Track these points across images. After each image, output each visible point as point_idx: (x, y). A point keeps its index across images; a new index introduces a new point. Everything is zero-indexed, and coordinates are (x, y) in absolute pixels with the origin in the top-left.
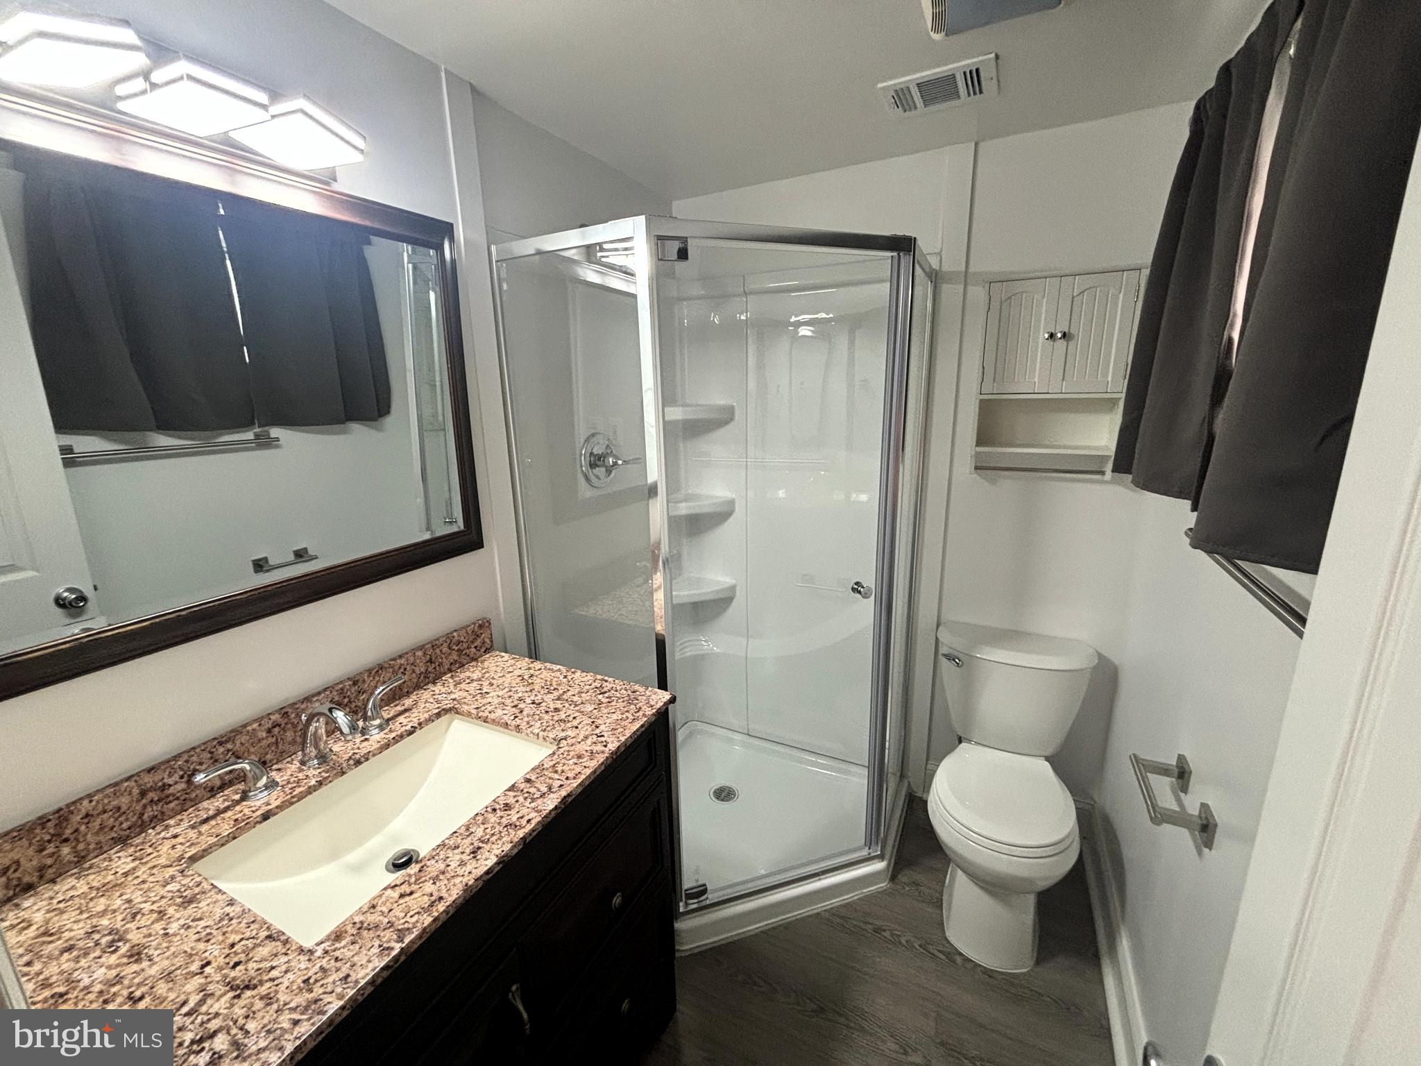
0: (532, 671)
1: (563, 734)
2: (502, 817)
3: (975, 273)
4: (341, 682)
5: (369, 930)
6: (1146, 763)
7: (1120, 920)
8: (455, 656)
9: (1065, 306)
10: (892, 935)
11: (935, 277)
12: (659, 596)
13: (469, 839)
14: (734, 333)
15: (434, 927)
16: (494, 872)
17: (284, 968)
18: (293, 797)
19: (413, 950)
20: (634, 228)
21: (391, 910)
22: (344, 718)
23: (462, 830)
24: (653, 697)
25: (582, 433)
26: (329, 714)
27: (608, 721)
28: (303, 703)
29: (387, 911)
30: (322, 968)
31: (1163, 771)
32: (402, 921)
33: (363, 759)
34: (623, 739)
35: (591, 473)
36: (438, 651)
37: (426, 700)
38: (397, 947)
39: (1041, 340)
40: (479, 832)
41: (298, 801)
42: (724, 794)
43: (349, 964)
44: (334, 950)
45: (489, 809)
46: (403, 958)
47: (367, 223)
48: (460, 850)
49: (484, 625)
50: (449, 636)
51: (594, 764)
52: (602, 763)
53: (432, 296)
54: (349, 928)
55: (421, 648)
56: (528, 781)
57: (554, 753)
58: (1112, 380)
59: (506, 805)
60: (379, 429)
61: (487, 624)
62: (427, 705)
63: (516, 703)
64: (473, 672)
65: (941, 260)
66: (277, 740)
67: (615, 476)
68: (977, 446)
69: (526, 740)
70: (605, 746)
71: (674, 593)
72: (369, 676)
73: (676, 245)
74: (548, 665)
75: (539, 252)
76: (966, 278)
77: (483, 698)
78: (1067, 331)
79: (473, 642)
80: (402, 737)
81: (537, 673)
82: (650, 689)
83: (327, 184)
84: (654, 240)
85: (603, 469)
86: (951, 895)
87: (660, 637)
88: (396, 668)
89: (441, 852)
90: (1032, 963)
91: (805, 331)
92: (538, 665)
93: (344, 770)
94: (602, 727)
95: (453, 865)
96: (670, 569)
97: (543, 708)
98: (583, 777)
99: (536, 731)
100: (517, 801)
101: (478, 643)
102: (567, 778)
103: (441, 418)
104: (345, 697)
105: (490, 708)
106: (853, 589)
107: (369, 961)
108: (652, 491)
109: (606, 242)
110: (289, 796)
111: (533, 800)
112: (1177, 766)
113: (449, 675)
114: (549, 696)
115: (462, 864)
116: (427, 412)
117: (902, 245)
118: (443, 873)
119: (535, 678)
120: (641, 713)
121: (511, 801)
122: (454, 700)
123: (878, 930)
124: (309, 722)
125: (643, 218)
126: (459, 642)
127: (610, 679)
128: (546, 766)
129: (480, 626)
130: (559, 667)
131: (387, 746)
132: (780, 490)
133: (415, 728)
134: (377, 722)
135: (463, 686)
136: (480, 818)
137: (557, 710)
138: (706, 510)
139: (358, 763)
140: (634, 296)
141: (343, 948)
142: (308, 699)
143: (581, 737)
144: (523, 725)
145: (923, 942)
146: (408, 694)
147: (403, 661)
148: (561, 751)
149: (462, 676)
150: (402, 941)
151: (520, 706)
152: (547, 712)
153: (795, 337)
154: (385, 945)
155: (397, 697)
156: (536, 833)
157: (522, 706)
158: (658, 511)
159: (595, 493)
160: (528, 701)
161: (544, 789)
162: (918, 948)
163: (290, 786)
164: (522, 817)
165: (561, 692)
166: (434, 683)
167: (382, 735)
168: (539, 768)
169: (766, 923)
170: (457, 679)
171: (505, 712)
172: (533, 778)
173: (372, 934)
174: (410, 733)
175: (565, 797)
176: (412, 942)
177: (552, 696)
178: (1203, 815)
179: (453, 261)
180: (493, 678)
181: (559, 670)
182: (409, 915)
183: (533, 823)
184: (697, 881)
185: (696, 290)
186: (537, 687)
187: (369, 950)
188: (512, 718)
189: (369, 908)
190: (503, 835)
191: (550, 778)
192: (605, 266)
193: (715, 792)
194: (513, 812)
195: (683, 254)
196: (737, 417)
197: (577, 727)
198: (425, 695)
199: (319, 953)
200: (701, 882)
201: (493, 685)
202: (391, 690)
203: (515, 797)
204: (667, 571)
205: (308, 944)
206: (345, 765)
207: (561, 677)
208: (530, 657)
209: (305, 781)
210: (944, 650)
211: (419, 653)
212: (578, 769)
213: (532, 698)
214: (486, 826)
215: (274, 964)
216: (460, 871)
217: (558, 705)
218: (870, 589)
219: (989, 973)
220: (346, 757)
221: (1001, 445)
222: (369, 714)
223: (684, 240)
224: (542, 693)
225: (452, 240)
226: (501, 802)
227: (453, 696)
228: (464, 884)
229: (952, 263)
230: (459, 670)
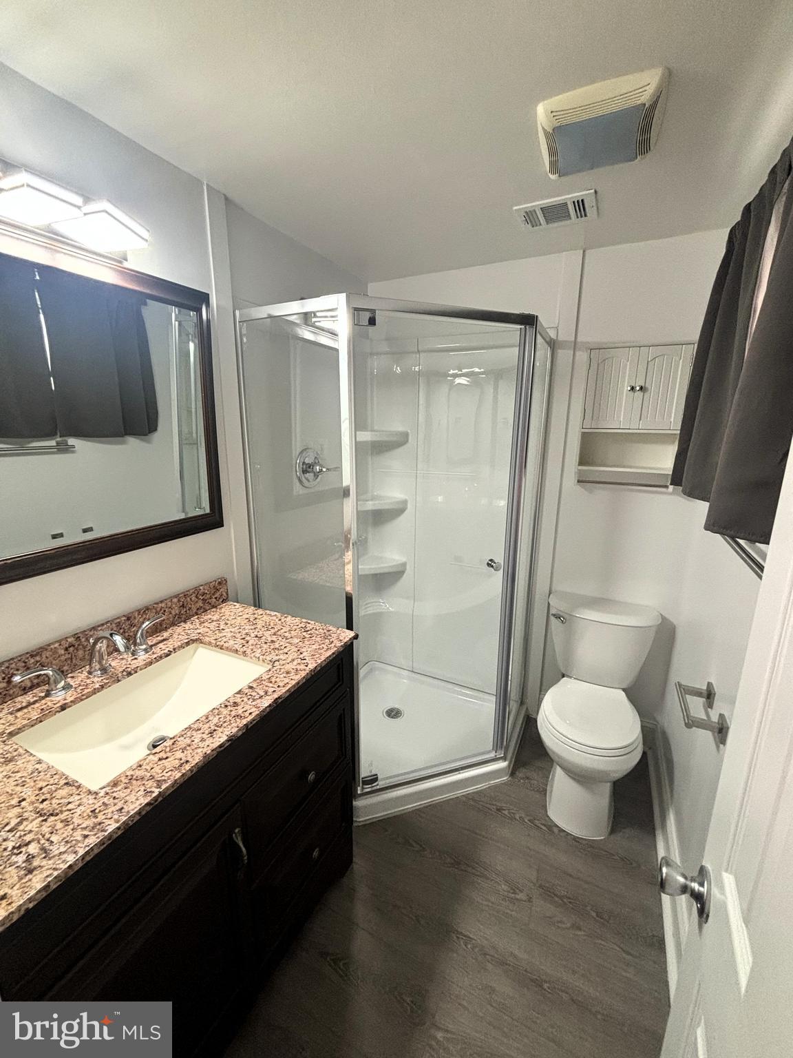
0: (256, 616)
1: (277, 658)
2: (231, 711)
3: (581, 342)
4: (118, 618)
5: (137, 780)
6: (686, 688)
7: (670, 801)
8: (200, 604)
9: (642, 368)
10: (509, 813)
11: (553, 344)
12: (349, 568)
13: (208, 724)
14: (410, 379)
15: (182, 780)
16: (226, 746)
17: (77, 803)
18: (83, 695)
19: (167, 794)
20: (338, 301)
21: (152, 768)
22: (121, 641)
23: (203, 719)
24: (342, 634)
25: (297, 447)
26: (109, 637)
27: (310, 650)
28: (91, 631)
29: (149, 769)
30: (103, 803)
31: (698, 693)
32: (161, 775)
33: (133, 672)
34: (319, 662)
35: (303, 479)
36: (189, 599)
37: (178, 634)
38: (157, 792)
39: (625, 391)
40: (215, 720)
41: (87, 698)
42: (393, 713)
43: (123, 801)
44: (113, 793)
45: (223, 706)
46: (160, 799)
47: (147, 291)
48: (201, 731)
49: (222, 582)
50: (196, 589)
51: (297, 678)
52: (304, 677)
53: (192, 346)
54: (123, 779)
55: (176, 596)
56: (251, 688)
57: (270, 670)
58: (674, 421)
59: (235, 703)
60: (149, 442)
61: (224, 582)
62: (180, 636)
63: (243, 637)
64: (213, 615)
65: (558, 333)
66: (72, 656)
67: (321, 480)
68: (579, 465)
69: (251, 662)
70: (307, 666)
71: (360, 567)
72: (139, 615)
73: (368, 315)
74: (268, 612)
75: (270, 317)
76: (575, 345)
77: (221, 632)
78: (643, 386)
79: (213, 594)
80: (161, 657)
81: (259, 617)
82: (340, 629)
83: (120, 262)
84: (351, 311)
85: (312, 474)
86: (552, 786)
87: (348, 595)
88: (158, 609)
89: (189, 733)
90: (607, 834)
91: (463, 381)
92: (260, 611)
93: (120, 678)
94: (305, 654)
95: (196, 741)
96: (358, 549)
97: (263, 640)
98: (290, 686)
99: (258, 655)
100: (243, 701)
101: (217, 595)
102: (279, 686)
103: (194, 435)
104: (121, 629)
105: (225, 640)
106: (488, 564)
107: (137, 799)
108: (346, 493)
109: (318, 311)
110: (80, 695)
111: (254, 700)
112: (707, 690)
113: (196, 617)
114: (267, 632)
115: (203, 740)
116: (185, 430)
117: (528, 321)
118: (189, 746)
119: (258, 620)
120: (333, 645)
121: (238, 700)
122: (199, 633)
123: (499, 810)
124: (95, 643)
125: (344, 295)
126: (204, 594)
127: (313, 622)
128: (264, 678)
129: (220, 583)
130: (275, 613)
131: (151, 663)
132: (440, 495)
133: (171, 652)
134: (144, 647)
135: (206, 624)
136: (216, 711)
137: (273, 642)
138: (387, 507)
139: (129, 674)
140: (337, 350)
141: (119, 791)
142: (94, 628)
143: (290, 659)
144: (249, 651)
145: (532, 818)
146: (166, 629)
147: (163, 605)
148: (275, 668)
149: (206, 618)
150: (160, 787)
151: (246, 639)
152: (266, 643)
153: (452, 385)
154: (148, 790)
155: (158, 631)
156: (255, 722)
157: (248, 638)
158: (349, 508)
159: (306, 491)
160: (253, 635)
161: (262, 693)
162: (528, 822)
163: (81, 688)
164: (246, 711)
165: (276, 630)
166: (185, 622)
167: (147, 656)
168: (259, 680)
169: (419, 804)
170: (202, 620)
171: (236, 642)
172: (254, 686)
173: (139, 783)
174: (167, 655)
175: (277, 699)
176: (167, 788)
177: (269, 633)
178: (720, 722)
179: (208, 321)
180: (228, 620)
181: (276, 615)
182: (165, 771)
183: (254, 715)
184: (371, 772)
185: (384, 347)
186: (259, 627)
187: (137, 793)
188: (241, 646)
189: (137, 767)
190: (232, 722)
191: (266, 686)
192: (317, 328)
193: (387, 712)
194: (239, 708)
195: (372, 322)
196: (410, 441)
197: (287, 653)
198: (178, 630)
199: (102, 793)
200: (373, 773)
201: (227, 624)
202: (154, 625)
203: (241, 698)
204: (355, 549)
205: (94, 788)
206: (120, 675)
207: (277, 620)
208: (255, 606)
209: (92, 685)
210: (553, 611)
211: (175, 600)
212: (286, 680)
213: (256, 633)
214: (220, 716)
215: (70, 801)
216: (201, 745)
217: (274, 638)
218: (500, 565)
219: (576, 839)
220: (121, 670)
221: (597, 466)
222: (138, 641)
223: (374, 311)
224: (263, 630)
225: (208, 305)
226: (231, 701)
227: (198, 631)
228: (204, 752)
229: (565, 335)
230: (203, 614)
